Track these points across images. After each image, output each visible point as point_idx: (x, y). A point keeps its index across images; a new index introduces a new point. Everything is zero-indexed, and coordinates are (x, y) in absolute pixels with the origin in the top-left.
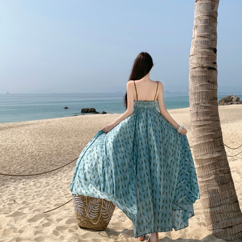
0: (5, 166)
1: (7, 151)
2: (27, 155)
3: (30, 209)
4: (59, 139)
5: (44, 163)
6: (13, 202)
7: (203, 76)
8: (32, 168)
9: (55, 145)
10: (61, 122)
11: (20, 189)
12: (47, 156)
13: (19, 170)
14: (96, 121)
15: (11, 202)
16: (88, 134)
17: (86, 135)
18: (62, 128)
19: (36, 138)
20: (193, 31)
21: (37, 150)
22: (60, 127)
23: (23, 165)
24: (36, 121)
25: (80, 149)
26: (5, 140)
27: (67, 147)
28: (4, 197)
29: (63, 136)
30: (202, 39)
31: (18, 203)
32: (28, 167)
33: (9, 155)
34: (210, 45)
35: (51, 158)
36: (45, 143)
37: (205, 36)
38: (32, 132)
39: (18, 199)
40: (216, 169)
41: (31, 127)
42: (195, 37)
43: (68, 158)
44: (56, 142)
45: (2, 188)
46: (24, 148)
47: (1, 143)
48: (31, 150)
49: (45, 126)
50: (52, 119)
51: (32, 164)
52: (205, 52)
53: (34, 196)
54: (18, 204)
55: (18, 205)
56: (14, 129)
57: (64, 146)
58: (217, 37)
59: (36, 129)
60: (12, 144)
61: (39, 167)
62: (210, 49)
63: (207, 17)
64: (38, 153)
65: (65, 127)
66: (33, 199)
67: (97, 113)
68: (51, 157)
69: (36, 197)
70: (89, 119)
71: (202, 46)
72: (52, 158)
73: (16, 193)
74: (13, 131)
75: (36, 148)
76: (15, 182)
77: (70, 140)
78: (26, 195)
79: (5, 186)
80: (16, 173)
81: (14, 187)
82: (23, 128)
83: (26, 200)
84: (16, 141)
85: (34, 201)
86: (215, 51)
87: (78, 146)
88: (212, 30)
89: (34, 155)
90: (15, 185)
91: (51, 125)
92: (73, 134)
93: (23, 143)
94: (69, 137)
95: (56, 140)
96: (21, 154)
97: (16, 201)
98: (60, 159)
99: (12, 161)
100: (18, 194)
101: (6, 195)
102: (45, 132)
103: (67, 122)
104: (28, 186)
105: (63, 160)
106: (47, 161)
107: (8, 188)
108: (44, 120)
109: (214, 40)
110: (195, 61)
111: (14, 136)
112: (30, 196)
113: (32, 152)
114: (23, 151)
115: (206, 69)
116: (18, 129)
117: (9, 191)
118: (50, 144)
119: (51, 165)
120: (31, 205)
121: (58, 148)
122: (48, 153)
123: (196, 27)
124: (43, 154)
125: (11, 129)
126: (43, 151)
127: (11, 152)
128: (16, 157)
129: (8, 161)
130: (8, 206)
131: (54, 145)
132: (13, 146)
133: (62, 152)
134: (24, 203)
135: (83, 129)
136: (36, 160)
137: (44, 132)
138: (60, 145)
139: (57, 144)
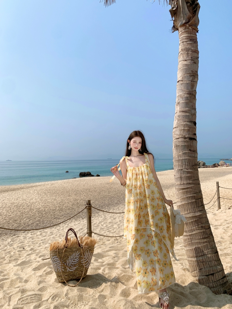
0: (16, 219)
1: (19, 208)
2: (35, 211)
3: (37, 255)
4: (61, 198)
5: (49, 217)
6: (22, 249)
7: (185, 145)
9: (58, 202)
10: (63, 184)
11: (29, 238)
12: (51, 211)
13: (28, 222)
14: (91, 182)
15: (20, 249)
16: (85, 193)
17: (84, 194)
18: (64, 189)
19: (42, 197)
20: (176, 107)
21: (44, 207)
22: (62, 188)
23: (31, 219)
24: (42, 183)
25: (79, 205)
26: (17, 198)
27: (68, 204)
28: (15, 245)
29: (65, 195)
30: (184, 114)
31: (27, 249)
32: (36, 220)
33: (20, 211)
34: (191, 119)
35: (54, 212)
37: (186, 111)
38: (39, 192)
39: (27, 247)
40: (198, 225)
41: (39, 188)
42: (178, 112)
43: (68, 212)
45: (13, 238)
46: (32, 205)
47: (14, 201)
48: (38, 206)
49: (50, 187)
50: (56, 181)
51: (39, 218)
52: (187, 124)
53: (40, 243)
54: (27, 251)
56: (25, 190)
57: (66, 203)
58: (196, 112)
60: (22, 202)
61: (44, 220)
62: (191, 122)
63: (187, 95)
64: (44, 209)
65: (66, 188)
66: (39, 246)
67: (93, 176)
69: (42, 244)
70: (86, 181)
71: (184, 120)
72: (56, 212)
73: (25, 241)
75: (43, 205)
76: (24, 232)
77: (70, 198)
78: (34, 243)
79: (16, 236)
80: (25, 225)
81: (23, 237)
82: (32, 188)
83: (34, 247)
85: (40, 248)
86: (195, 124)
88: (192, 106)
89: (41, 210)
90: (25, 235)
91: (55, 187)
92: (73, 193)
93: (32, 201)
94: (70, 195)
95: (59, 198)
96: (30, 210)
97: (25, 248)
98: (62, 213)
99: (23, 216)
100: (27, 242)
101: (16, 244)
103: (68, 183)
104: (35, 235)
105: (65, 214)
106: (51, 215)
107: (19, 238)
108: (49, 182)
109: (194, 115)
110: (178, 132)
111: (24, 195)
112: (37, 244)
113: (39, 208)
114: (31, 208)
115: (187, 140)
117: (19, 240)
118: (54, 201)
119: (54, 219)
120: (37, 251)
121: (60, 204)
122: (52, 209)
123: (179, 103)
124: (48, 210)
125: (22, 190)
126: (48, 207)
127: (21, 208)
128: (26, 212)
129: (19, 215)
130: (18, 252)
131: (57, 202)
132: (24, 203)
133: (63, 208)
134: (32, 249)
135: (81, 189)
136: (42, 214)
137: (49, 191)
138: (62, 202)
139: (60, 201)
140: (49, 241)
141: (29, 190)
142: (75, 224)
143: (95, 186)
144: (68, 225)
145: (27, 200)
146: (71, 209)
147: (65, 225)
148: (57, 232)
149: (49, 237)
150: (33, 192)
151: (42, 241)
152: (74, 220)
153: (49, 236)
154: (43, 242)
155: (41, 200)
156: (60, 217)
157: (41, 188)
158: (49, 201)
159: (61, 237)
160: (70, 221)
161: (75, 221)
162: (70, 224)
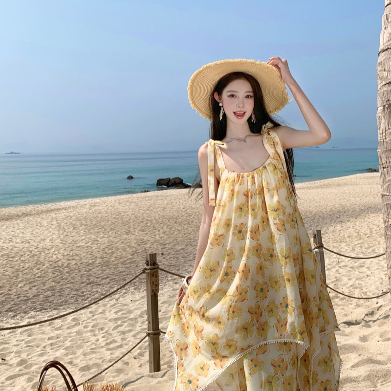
1: (11, 259)
2: (45, 266)
4: (109, 236)
5: (77, 280)
8: (52, 289)
9: (102, 248)
10: (117, 205)
11: (20, 332)
12: (83, 267)
13: (26, 293)
14: (181, 201)
16: (165, 227)
17: (162, 228)
18: (118, 217)
19: (67, 235)
22: (114, 214)
23: (36, 284)
26: (11, 238)
27: (123, 251)
29: (118, 231)
31: (11, 363)
32: (45, 288)
33: (12, 266)
35: (90, 270)
36: (83, 244)
38: (62, 224)
39: (13, 354)
41: (62, 215)
43: (122, 270)
44: (103, 242)
46: (43, 254)
47: (2, 245)
48: (55, 257)
49: (86, 213)
51: (53, 281)
53: (45, 347)
54: (10, 365)
55: (9, 367)
56: (31, 218)
57: (118, 249)
59: (69, 217)
60: (21, 246)
64: (68, 262)
65: (123, 214)
66: (41, 355)
67: (187, 186)
68: (91, 268)
69: (48, 349)
70: (168, 199)
72: (93, 270)
73: (10, 340)
74: (27, 222)
75: (66, 254)
76: (14, 316)
77: (130, 238)
78: (30, 344)
80: (19, 300)
82: (48, 215)
83: (28, 355)
84: (30, 241)
87: (143, 249)
89: (60, 265)
90: (14, 323)
91: (98, 211)
92: (136, 227)
93: (42, 245)
94: (129, 232)
95: (103, 237)
96: (35, 265)
97: (7, 358)
98: (108, 271)
99: (17, 277)
100: (15, 343)
102: (86, 224)
103: (128, 204)
105: (113, 273)
106: (82, 276)
111: (28, 230)
112: (38, 347)
113: (56, 260)
114: (40, 259)
116: (38, 219)
118: (93, 246)
119: (88, 284)
121: (106, 253)
122: (87, 263)
124: (76, 264)
125: (26, 219)
126: (77, 258)
127: (17, 261)
128: (26, 269)
129: (9, 275)
131: (100, 247)
132: (24, 250)
133: (112, 260)
134: (22, 362)
135: (157, 218)
136: (61, 274)
137: (84, 222)
138: (109, 247)
139: (106, 245)
140: (67, 342)
141: (39, 219)
142: (133, 299)
143: (188, 211)
144: (117, 300)
145: (32, 243)
146: (129, 263)
147: (111, 300)
148: (89, 318)
149: (68, 331)
150: (48, 223)
151: (50, 342)
152: (132, 289)
153: (68, 328)
154: (52, 344)
155: (63, 242)
156: (100, 281)
157: (68, 214)
158: (81, 244)
159: (97, 332)
160: (124, 291)
161: (136, 292)
162: (121, 299)
